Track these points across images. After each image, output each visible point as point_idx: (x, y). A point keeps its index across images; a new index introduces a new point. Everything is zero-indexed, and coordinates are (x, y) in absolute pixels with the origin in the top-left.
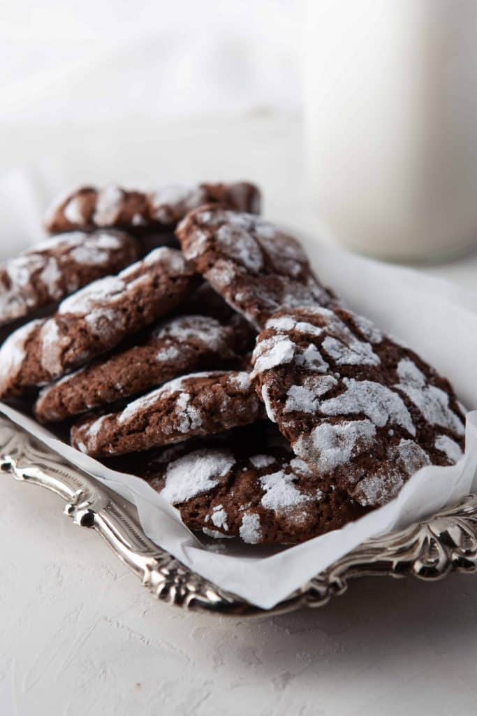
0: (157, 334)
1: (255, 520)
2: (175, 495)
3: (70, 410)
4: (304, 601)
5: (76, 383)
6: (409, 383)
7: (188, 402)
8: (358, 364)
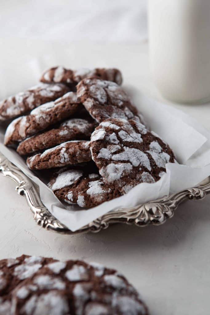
0: (63, 125)
1: (82, 198)
2: (57, 186)
3: (27, 151)
4: (90, 230)
5: (30, 141)
6: (154, 151)
7: (65, 151)
8: (132, 142)
